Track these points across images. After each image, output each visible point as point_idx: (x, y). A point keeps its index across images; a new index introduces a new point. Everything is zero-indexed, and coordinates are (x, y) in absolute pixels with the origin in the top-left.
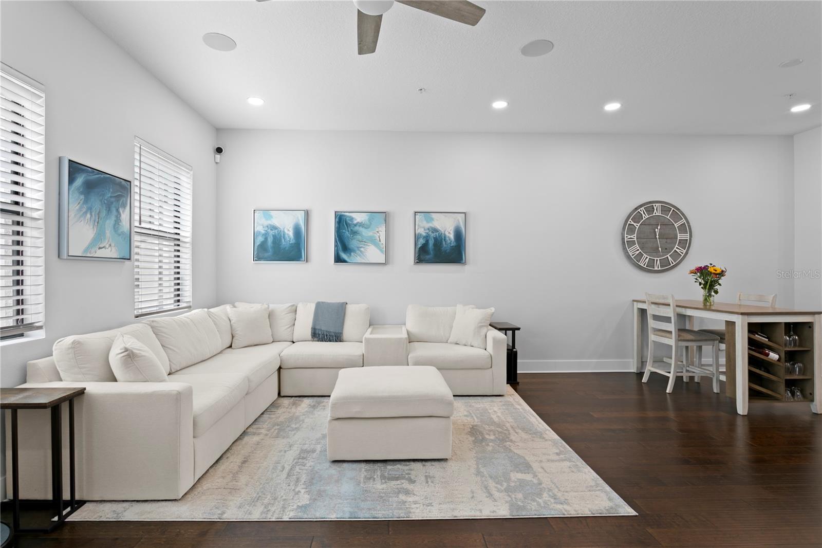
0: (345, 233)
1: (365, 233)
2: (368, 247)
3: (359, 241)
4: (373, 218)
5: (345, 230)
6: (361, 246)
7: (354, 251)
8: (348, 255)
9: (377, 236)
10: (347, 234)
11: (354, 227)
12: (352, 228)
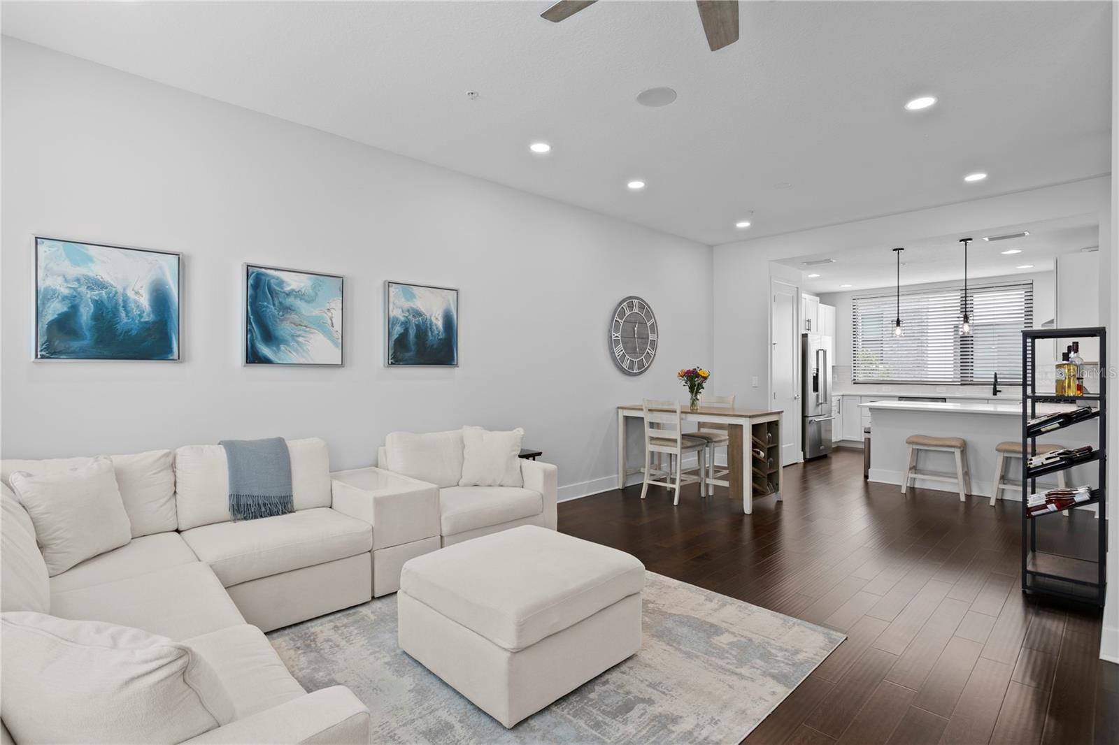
0: (267, 307)
1: (305, 309)
2: (312, 336)
3: (294, 324)
4: (320, 286)
5: (268, 303)
6: (298, 333)
7: (286, 342)
8: (275, 348)
9: (327, 317)
10: (272, 310)
11: (285, 299)
12: (280, 300)
